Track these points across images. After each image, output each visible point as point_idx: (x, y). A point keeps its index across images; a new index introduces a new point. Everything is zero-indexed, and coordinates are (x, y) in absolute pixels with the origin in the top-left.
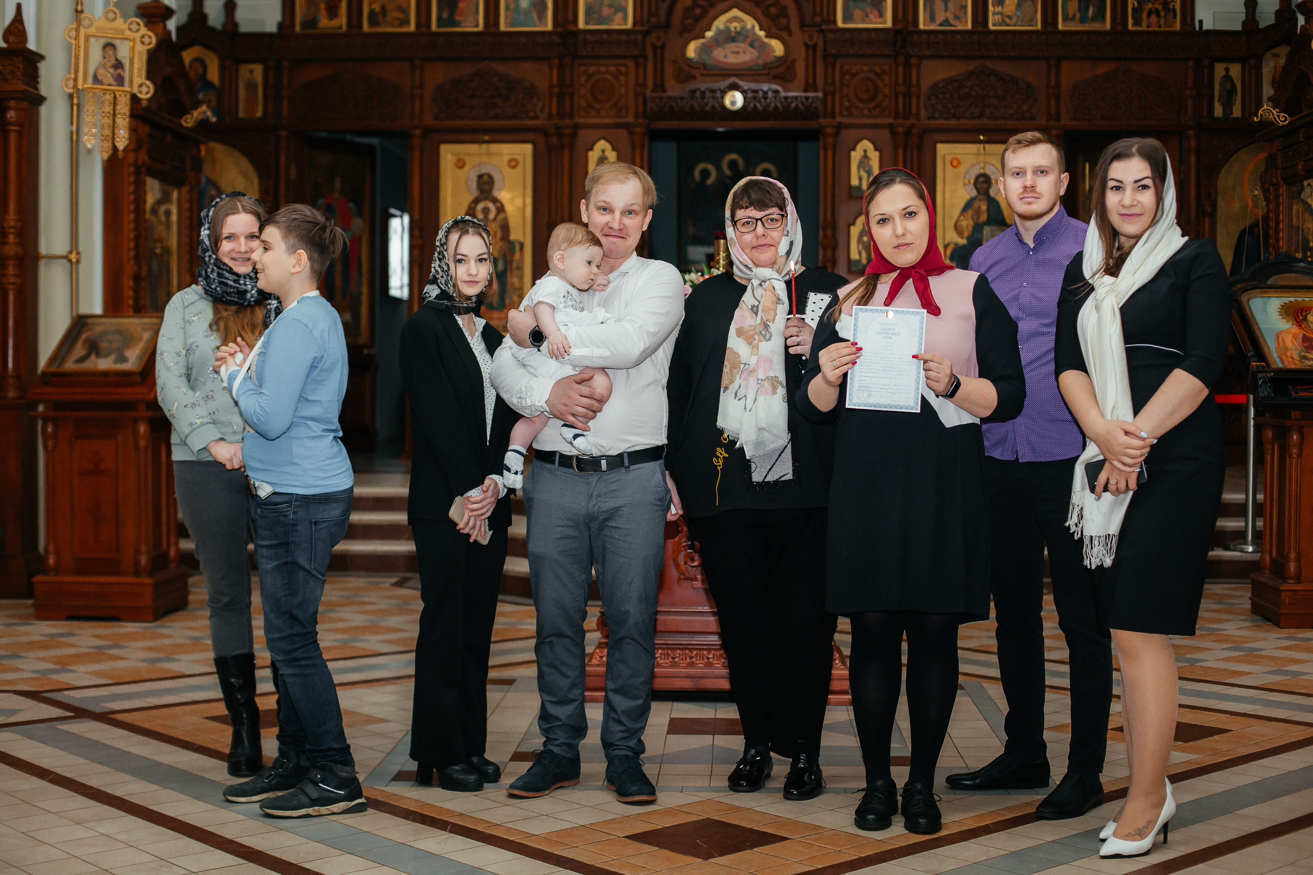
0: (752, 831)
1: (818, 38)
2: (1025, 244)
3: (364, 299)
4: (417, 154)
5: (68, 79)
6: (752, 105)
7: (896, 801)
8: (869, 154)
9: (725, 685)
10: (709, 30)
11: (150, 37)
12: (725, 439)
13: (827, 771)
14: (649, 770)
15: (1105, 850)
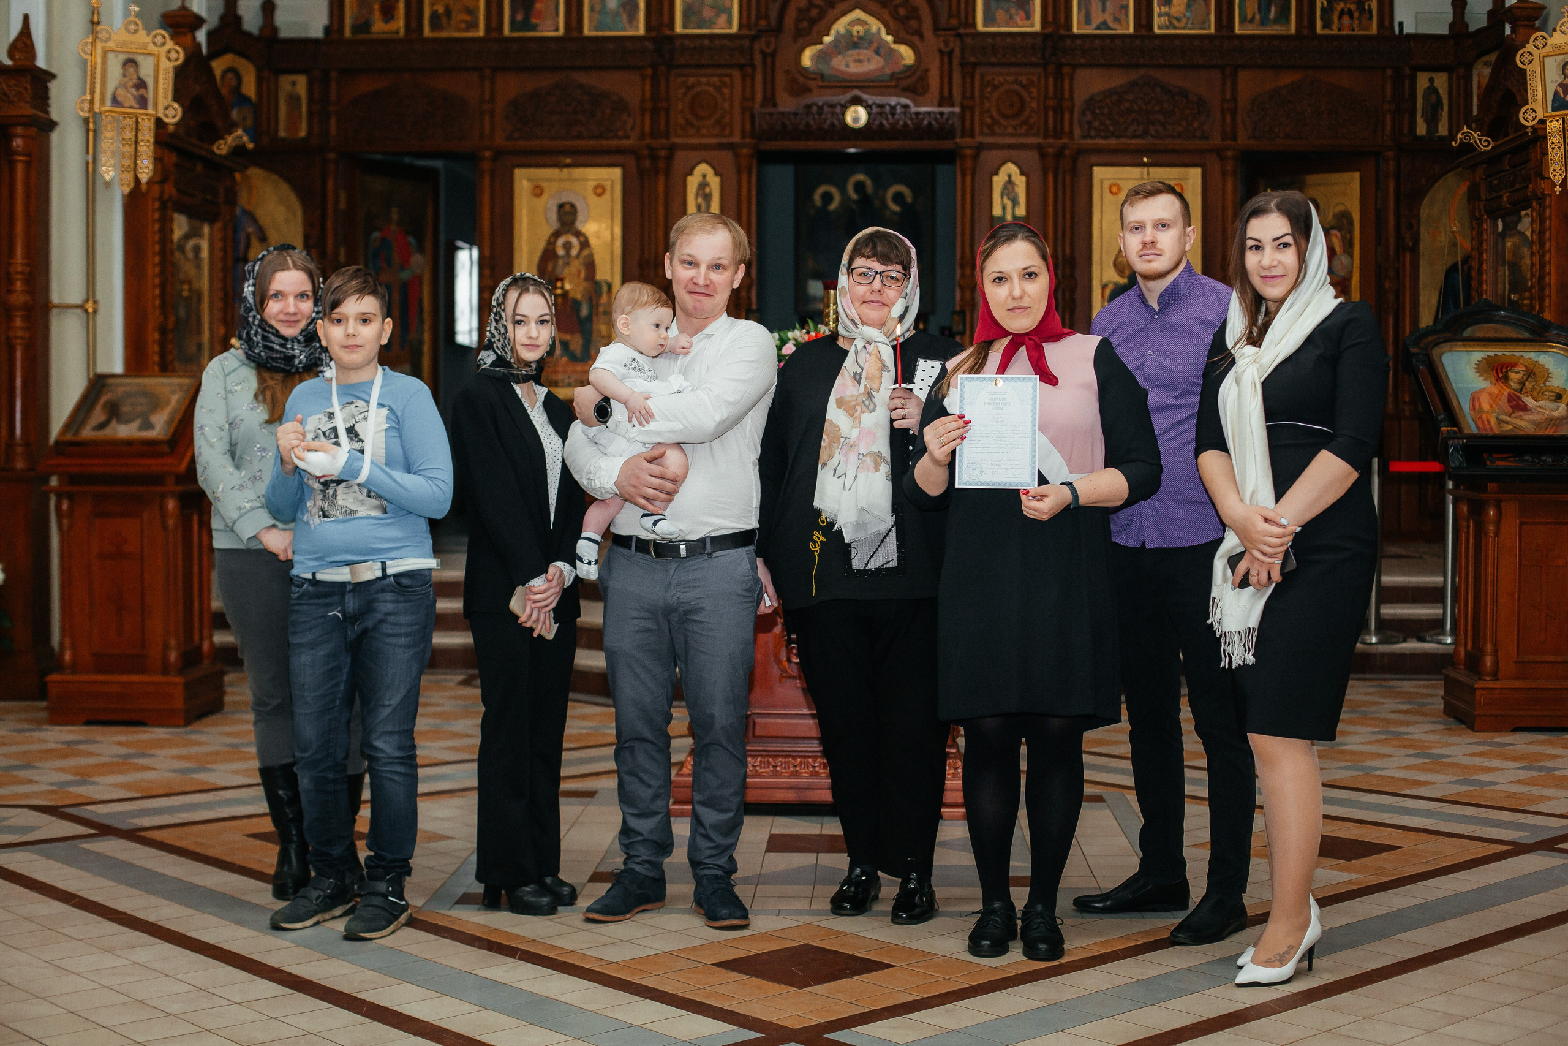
0: (853, 957)
1: (955, 45)
2: (1150, 307)
3: (426, 349)
4: (487, 180)
5: (83, 101)
6: (877, 122)
7: (1016, 925)
8: (1013, 178)
9: (827, 796)
10: (828, 34)
11: (177, 52)
12: (823, 522)
13: (940, 893)
14: (742, 892)
15: (1242, 977)
